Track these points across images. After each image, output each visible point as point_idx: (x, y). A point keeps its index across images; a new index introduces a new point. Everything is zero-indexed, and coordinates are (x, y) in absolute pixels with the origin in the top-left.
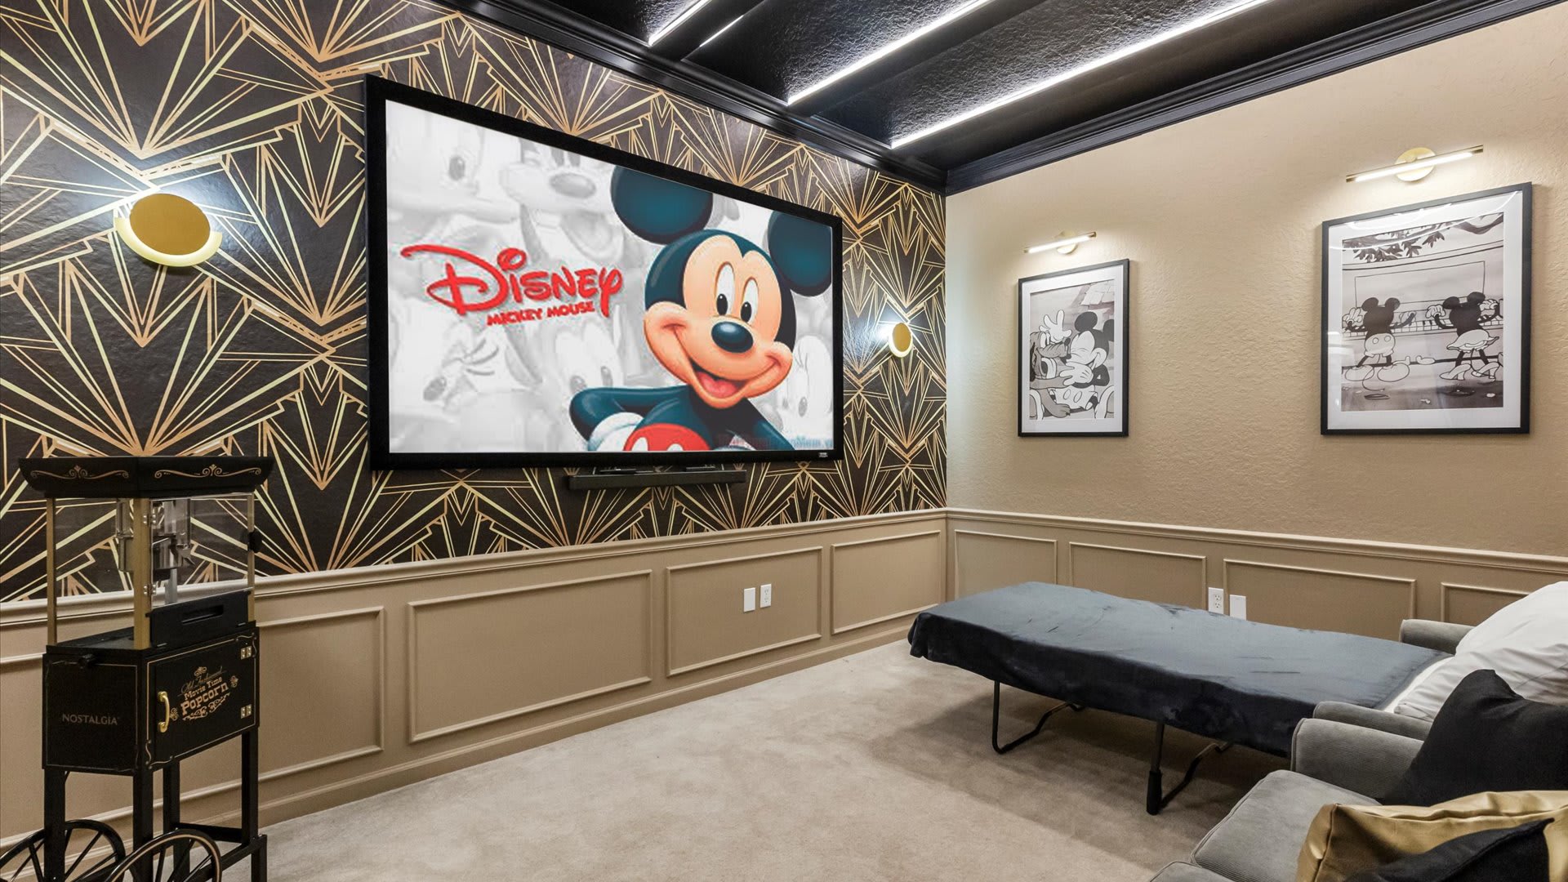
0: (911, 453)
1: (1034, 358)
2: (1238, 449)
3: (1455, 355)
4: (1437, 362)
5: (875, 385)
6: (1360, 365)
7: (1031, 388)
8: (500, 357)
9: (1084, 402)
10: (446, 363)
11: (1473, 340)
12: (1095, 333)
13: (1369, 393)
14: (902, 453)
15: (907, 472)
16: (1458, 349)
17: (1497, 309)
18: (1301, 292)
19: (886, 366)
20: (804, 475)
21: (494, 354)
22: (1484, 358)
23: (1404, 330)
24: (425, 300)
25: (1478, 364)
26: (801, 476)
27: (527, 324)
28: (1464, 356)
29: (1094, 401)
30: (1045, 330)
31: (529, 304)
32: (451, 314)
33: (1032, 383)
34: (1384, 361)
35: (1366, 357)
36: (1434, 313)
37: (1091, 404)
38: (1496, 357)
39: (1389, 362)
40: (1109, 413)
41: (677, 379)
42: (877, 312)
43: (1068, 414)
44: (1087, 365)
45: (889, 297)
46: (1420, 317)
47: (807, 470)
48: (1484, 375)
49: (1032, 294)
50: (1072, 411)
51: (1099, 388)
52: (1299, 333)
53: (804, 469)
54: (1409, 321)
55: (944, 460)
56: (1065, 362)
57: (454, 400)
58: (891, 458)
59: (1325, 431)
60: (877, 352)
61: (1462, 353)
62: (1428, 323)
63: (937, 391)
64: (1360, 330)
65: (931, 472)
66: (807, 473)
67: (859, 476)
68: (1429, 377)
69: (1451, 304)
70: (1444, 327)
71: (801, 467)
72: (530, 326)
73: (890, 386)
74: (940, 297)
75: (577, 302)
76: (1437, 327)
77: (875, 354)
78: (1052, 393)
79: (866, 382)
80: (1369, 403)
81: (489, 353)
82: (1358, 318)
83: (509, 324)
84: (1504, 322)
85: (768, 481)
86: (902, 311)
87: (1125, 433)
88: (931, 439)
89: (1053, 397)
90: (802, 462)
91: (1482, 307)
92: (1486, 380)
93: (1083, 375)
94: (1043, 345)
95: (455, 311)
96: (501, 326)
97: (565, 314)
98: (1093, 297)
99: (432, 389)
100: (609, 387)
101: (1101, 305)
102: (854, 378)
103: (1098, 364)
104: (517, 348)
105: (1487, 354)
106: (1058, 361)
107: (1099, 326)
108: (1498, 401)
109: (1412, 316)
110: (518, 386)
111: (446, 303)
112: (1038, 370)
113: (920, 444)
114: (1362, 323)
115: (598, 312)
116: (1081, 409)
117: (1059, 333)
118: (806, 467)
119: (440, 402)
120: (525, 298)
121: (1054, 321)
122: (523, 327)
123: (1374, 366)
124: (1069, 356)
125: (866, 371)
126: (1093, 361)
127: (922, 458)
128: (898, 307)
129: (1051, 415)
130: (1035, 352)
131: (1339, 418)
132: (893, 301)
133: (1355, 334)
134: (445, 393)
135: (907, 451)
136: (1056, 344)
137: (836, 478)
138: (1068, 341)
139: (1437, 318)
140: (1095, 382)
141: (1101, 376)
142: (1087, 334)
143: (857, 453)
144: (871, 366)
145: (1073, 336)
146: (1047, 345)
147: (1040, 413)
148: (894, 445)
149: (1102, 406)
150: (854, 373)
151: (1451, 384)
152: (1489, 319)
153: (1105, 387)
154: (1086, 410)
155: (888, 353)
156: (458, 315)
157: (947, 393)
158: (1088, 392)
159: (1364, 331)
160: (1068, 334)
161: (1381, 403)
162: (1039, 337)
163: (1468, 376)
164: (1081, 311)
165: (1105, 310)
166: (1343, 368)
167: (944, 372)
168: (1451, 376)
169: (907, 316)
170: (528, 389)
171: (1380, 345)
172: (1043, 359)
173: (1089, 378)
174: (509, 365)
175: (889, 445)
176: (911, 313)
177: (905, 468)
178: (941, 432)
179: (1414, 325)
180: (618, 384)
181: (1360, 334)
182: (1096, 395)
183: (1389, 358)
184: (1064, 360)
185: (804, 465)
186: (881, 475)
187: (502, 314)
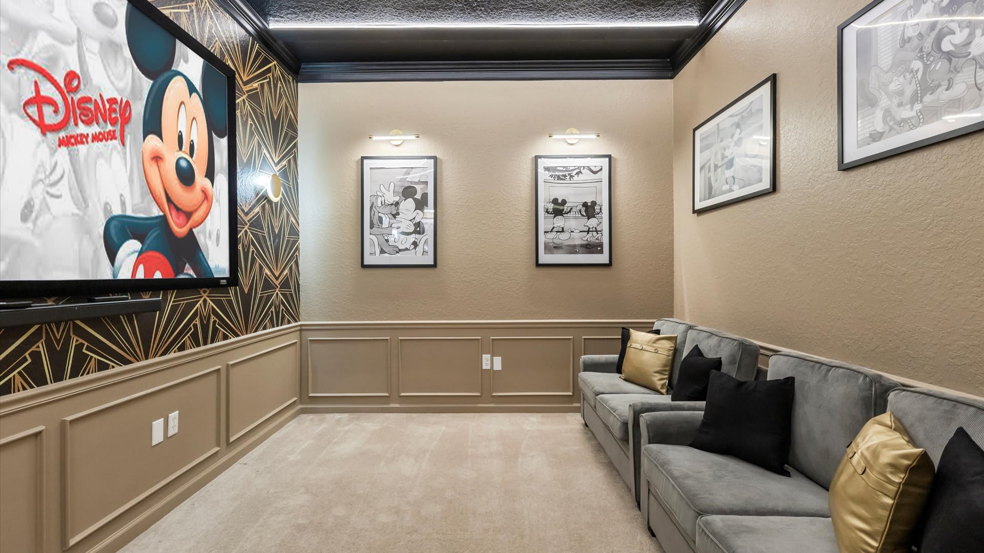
0: (280, 280)
1: (373, 212)
2: (497, 275)
3: (587, 229)
4: (581, 232)
5: (256, 224)
6: (551, 231)
7: (371, 234)
8: (65, 181)
9: (408, 245)
10: (35, 184)
11: (593, 222)
12: (415, 200)
13: (555, 245)
14: (274, 280)
15: (277, 295)
16: (588, 226)
17: (601, 209)
18: (525, 191)
19: (263, 207)
20: (205, 301)
21: (62, 177)
22: (597, 231)
23: (568, 215)
24: (22, 117)
25: (595, 233)
26: (205, 302)
27: (80, 147)
28: (590, 230)
29: (415, 244)
30: (381, 195)
31: (82, 129)
32: (36, 131)
33: (372, 230)
34: (561, 230)
35: (554, 227)
36: (579, 209)
37: (413, 246)
38: (601, 231)
39: (563, 231)
40: (424, 252)
41: (160, 210)
42: (257, 162)
43: (397, 252)
44: (411, 220)
45: (265, 151)
46: (574, 210)
47: (208, 297)
48: (597, 239)
49: (371, 168)
50: (400, 250)
51: (417, 236)
52: (525, 212)
53: (205, 296)
54: (570, 211)
55: (298, 285)
56: (395, 218)
57: (39, 223)
58: (268, 285)
59: (538, 265)
60: (258, 195)
61: (589, 228)
62: (577, 213)
63: (295, 232)
64: (551, 214)
65: (291, 295)
66: (208, 299)
67: (246, 299)
68: (578, 239)
69: (585, 205)
70: (583, 216)
71: (202, 293)
72: (82, 148)
73: (266, 226)
74: (295, 159)
75: (107, 130)
76: (580, 215)
77: (257, 196)
78: (386, 238)
79: (251, 219)
80: (555, 251)
81: (59, 176)
82: (551, 207)
83: (71, 147)
84: (603, 215)
85: (174, 309)
86: (273, 165)
87: (435, 266)
88: (291, 268)
89: (387, 241)
90: (203, 290)
91: (596, 208)
92: (597, 241)
93: (408, 227)
94: (380, 205)
95: (40, 130)
96: (66, 148)
97: (101, 140)
98: (413, 177)
99: (26, 211)
100: (124, 214)
101: (420, 182)
102: (242, 215)
103: (417, 220)
104: (75, 172)
105: (598, 230)
106: (390, 216)
107: (418, 196)
108: (601, 252)
109: (571, 209)
110: (77, 211)
111: (34, 121)
112: (376, 221)
113: (285, 273)
114: (552, 210)
115: (119, 140)
116: (407, 249)
117: (391, 198)
118: (206, 294)
119: (30, 225)
120: (80, 123)
121: (387, 187)
122: (78, 150)
123: (557, 232)
124: (398, 214)
125: (251, 210)
126: (414, 219)
127: (285, 284)
128: (270, 160)
129: (386, 253)
130: (374, 209)
131: (544, 258)
132: (268, 155)
133: (549, 215)
134: (34, 215)
135: (277, 279)
136: (389, 205)
137: (230, 302)
138: (397, 204)
139: (580, 211)
140: (415, 232)
141: (419, 229)
142: (410, 200)
143: (245, 281)
144: (254, 206)
145: (401, 200)
146: (382, 205)
147: (378, 252)
148: (269, 273)
149: (420, 249)
150: (243, 210)
151: (585, 242)
152: (598, 214)
153: (421, 236)
154: (409, 250)
155: (265, 197)
156: (41, 135)
157: (300, 234)
158: (412, 238)
159: (552, 214)
160: (397, 199)
161: (560, 251)
162: (377, 199)
163: (592, 240)
164: (407, 185)
165: (422, 186)
166: (545, 232)
167: (298, 218)
168: (585, 239)
169: (277, 169)
170: (81, 213)
171: (559, 222)
172: (380, 215)
173: (412, 229)
174: (70, 189)
175: (266, 274)
176: (279, 167)
177: (276, 293)
178: (297, 263)
179: (572, 213)
180: (129, 213)
181: (552, 215)
182: (416, 240)
183: (563, 228)
184: (394, 216)
185: (205, 292)
186: (261, 298)
187: (67, 137)
